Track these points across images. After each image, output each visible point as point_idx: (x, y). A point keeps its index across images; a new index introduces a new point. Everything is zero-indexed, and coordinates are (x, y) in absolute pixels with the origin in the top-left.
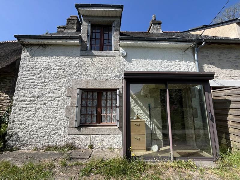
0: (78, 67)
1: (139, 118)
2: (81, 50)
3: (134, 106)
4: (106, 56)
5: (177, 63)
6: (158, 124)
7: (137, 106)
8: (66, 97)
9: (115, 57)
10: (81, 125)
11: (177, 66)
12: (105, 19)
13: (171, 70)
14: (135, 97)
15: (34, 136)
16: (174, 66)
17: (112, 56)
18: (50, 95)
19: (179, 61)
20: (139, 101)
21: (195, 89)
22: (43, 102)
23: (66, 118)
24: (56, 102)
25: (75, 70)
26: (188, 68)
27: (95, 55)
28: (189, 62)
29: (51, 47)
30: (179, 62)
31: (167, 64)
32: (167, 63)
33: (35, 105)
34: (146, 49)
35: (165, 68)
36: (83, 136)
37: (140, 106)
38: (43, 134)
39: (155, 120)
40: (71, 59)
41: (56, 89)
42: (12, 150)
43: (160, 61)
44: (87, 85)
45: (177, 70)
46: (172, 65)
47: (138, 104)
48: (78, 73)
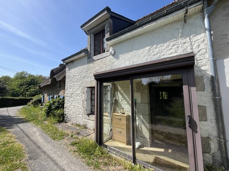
0: (87, 71)
1: (124, 112)
2: (88, 59)
3: (122, 101)
4: (101, 58)
5: (172, 44)
6: (144, 121)
7: (124, 100)
8: (82, 94)
9: (107, 58)
10: (91, 113)
11: (171, 49)
12: (100, 26)
13: (163, 55)
14: (122, 92)
15: (72, 117)
16: (166, 49)
17: (105, 57)
18: (76, 92)
19: (176, 40)
20: (126, 96)
21: (204, 77)
22: (74, 97)
23: (83, 108)
24: (79, 97)
25: (85, 75)
26: (192, 46)
27: (95, 60)
28: (194, 36)
29: (75, 62)
30: (176, 42)
31: (157, 50)
32: (157, 48)
33: (71, 99)
34: (133, 40)
35: (154, 55)
36: (91, 121)
37: (127, 101)
38: (74, 116)
39: (141, 116)
40: (83, 67)
41: (78, 89)
42: (66, 123)
43: (148, 48)
44: (91, 84)
45: (172, 53)
46: (164, 49)
47: (125, 99)
48: (87, 76)
